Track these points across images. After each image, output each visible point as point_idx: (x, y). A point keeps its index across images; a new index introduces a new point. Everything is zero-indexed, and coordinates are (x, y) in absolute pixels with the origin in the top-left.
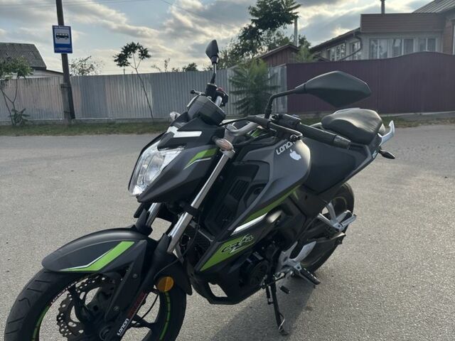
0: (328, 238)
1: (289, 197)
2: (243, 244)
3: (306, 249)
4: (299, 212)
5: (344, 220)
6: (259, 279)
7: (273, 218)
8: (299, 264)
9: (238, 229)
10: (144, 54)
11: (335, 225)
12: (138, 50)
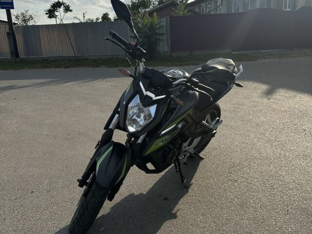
0: (207, 134)
1: (188, 114)
2: (166, 140)
3: (196, 141)
4: (192, 121)
5: (215, 124)
6: (172, 159)
7: (180, 126)
8: (192, 150)
9: (163, 133)
10: (67, 9)
11: (211, 127)
12: (63, 6)
